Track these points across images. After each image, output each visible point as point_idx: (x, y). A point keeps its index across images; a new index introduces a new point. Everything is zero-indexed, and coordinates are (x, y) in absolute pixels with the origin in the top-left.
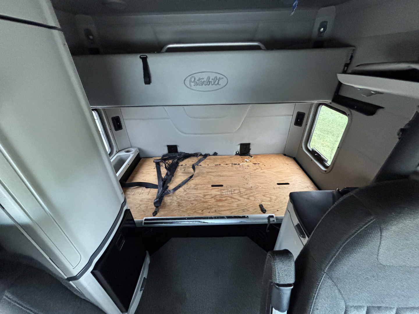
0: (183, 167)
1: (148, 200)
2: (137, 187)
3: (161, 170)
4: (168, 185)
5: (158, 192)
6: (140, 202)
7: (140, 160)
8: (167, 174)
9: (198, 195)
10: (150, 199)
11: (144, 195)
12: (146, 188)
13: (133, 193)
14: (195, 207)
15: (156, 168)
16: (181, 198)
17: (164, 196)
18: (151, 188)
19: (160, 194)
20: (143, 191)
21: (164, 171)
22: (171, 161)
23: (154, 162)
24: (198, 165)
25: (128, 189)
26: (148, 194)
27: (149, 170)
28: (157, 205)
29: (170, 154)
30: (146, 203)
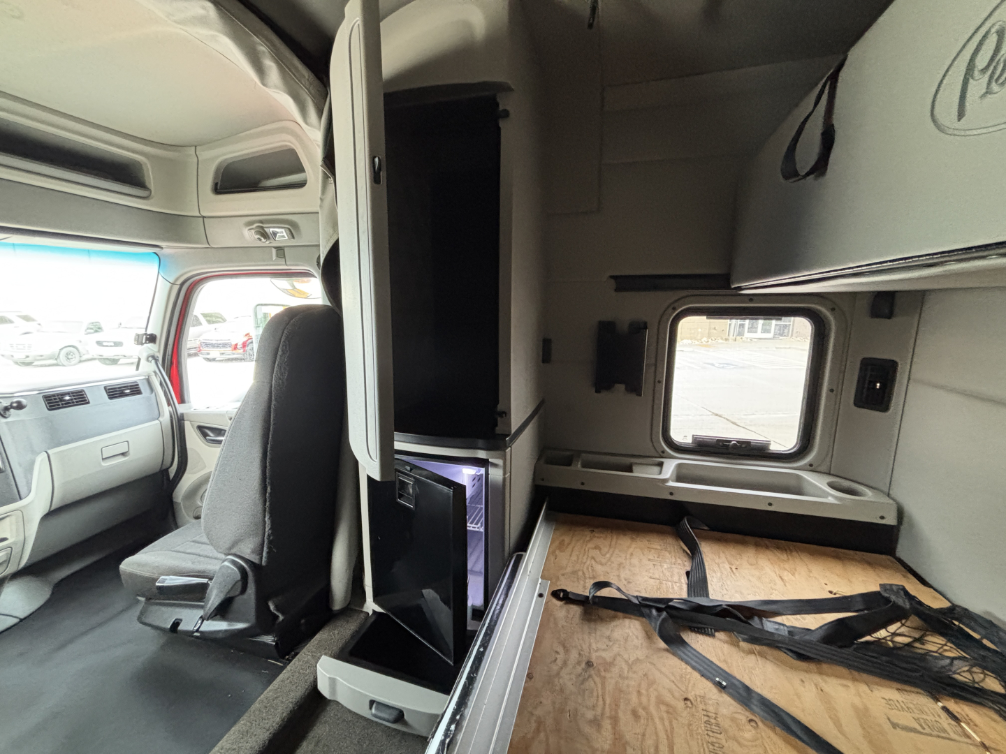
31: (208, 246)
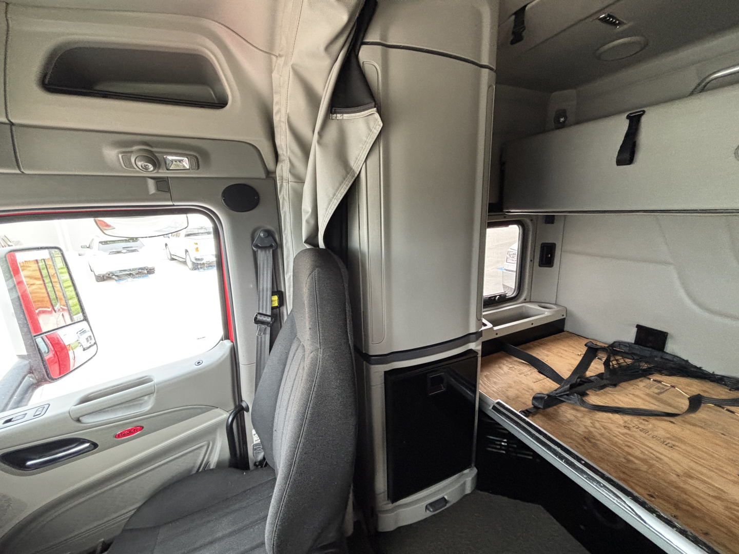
0: (661, 386)
1: (529, 389)
2: (523, 363)
3: (592, 363)
4: (588, 392)
5: (556, 390)
6: (513, 383)
7: (561, 332)
8: (600, 376)
9: (662, 457)
10: (532, 390)
11: (527, 379)
12: (540, 372)
13: (511, 366)
14: (633, 473)
15: (582, 355)
16: (603, 431)
17: (563, 402)
18: (547, 377)
19: (557, 394)
20: (529, 373)
21: (596, 368)
22: (629, 361)
23: (586, 345)
24: (723, 408)
25: (507, 356)
26: (535, 381)
27: (564, 352)
28: (536, 404)
29: (637, 347)
30: (521, 390)
31: (18, 172)
